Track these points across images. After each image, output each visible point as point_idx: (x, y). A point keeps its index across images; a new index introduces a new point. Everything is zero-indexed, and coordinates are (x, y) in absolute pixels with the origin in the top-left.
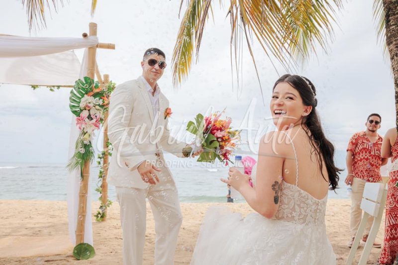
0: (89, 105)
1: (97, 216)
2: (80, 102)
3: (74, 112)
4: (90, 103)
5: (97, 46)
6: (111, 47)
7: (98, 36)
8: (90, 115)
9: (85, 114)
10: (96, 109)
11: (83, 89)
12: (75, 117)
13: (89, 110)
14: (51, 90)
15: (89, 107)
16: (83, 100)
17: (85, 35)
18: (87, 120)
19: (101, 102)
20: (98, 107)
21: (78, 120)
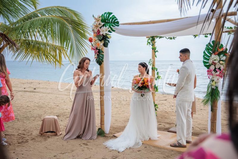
0: (215, 62)
2: (208, 60)
3: (206, 66)
4: (215, 60)
5: (222, 16)
8: (215, 68)
9: (212, 67)
10: (220, 64)
11: (211, 50)
13: (215, 65)
15: (215, 63)
16: (211, 57)
17: (212, 11)
18: (213, 72)
20: (221, 62)
21: (208, 71)
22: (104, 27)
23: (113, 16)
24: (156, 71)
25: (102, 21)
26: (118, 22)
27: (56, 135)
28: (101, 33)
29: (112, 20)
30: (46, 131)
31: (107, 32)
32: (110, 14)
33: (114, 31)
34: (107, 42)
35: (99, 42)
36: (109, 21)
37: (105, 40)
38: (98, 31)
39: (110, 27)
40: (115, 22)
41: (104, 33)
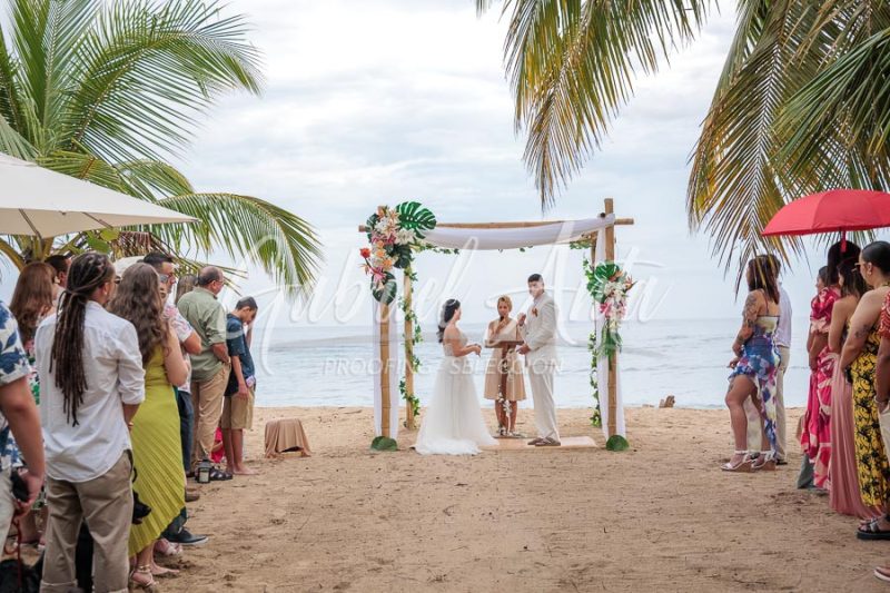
1: (594, 419)
4: (615, 289)
5: (615, 224)
6: (629, 222)
7: (615, 212)
8: (616, 303)
9: (610, 301)
11: (605, 274)
12: (598, 304)
13: (615, 298)
14: (522, 250)
17: (603, 215)
19: (624, 287)
22: (403, 229)
23: (425, 210)
24: (413, 323)
26: (434, 223)
27: (304, 455)
28: (397, 241)
29: (422, 218)
30: (288, 447)
31: (412, 240)
32: (417, 205)
33: (423, 238)
34: (405, 257)
35: (390, 258)
36: (415, 218)
37: (401, 254)
38: (391, 236)
39: (416, 231)
40: (428, 221)
41: (405, 242)
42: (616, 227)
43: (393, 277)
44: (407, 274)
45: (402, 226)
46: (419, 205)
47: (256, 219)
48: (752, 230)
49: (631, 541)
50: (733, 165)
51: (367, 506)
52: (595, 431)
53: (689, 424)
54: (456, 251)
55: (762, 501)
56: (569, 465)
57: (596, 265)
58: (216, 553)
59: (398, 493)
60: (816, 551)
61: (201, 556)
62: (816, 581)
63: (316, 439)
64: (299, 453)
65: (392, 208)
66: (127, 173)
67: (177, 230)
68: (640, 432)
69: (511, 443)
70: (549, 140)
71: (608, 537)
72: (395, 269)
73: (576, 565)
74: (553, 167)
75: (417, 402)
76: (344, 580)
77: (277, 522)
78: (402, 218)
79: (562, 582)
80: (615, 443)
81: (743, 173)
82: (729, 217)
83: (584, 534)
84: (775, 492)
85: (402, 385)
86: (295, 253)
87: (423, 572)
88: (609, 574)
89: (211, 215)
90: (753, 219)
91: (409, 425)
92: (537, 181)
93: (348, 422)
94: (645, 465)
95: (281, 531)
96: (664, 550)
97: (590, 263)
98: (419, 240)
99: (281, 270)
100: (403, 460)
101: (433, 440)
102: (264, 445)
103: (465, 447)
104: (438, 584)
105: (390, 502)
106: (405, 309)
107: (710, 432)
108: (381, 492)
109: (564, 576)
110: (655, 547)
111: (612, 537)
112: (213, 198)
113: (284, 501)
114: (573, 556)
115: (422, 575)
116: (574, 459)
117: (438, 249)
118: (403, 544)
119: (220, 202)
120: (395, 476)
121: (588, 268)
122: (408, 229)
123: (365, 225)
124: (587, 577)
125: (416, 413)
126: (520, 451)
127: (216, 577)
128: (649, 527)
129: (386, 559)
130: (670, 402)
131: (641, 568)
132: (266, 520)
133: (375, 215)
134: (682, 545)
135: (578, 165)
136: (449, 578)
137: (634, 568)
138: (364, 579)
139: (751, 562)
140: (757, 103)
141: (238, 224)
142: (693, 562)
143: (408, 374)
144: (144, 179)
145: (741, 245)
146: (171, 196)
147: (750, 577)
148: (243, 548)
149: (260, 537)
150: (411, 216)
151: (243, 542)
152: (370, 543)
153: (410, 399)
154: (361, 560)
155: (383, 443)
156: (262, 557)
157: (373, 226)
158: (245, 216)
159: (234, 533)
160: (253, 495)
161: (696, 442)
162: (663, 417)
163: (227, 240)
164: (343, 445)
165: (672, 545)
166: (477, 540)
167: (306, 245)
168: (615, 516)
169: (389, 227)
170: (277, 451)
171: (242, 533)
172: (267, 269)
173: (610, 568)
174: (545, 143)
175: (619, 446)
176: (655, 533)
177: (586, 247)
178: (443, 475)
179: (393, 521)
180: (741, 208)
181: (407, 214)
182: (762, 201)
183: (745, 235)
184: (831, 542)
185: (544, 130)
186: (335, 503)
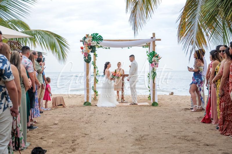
2: (152, 60)
3: (150, 62)
4: (155, 60)
5: (156, 40)
6: (160, 40)
7: (155, 37)
8: (155, 64)
9: (154, 63)
11: (152, 55)
12: (150, 64)
13: (155, 62)
16: (153, 58)
17: (152, 38)
18: (155, 65)
19: (158, 59)
21: (152, 65)
22: (93, 41)
23: (100, 36)
25: (92, 38)
26: (102, 39)
27: (64, 107)
28: (91, 45)
29: (99, 38)
30: (59, 105)
31: (96, 44)
32: (97, 34)
33: (99, 44)
35: (89, 50)
36: (97, 38)
37: (93, 48)
38: (90, 43)
39: (97, 42)
40: (101, 39)
41: (94, 45)
42: (156, 41)
43: (90, 55)
44: (94, 55)
45: (93, 40)
46: (98, 34)
47: (49, 38)
48: (194, 43)
49: (156, 129)
50: (189, 23)
51: (82, 120)
52: (149, 101)
53: (177, 99)
54: (109, 48)
55: (195, 119)
56: (141, 110)
57: (150, 52)
58: (38, 132)
59: (91, 117)
60: (208, 132)
61: (34, 133)
62: (207, 139)
63: (67, 103)
64: (62, 106)
65: (90, 35)
66: (10, 23)
67: (25, 40)
68: (162, 102)
69: (124, 104)
70: (136, 15)
71: (150, 128)
72: (91, 53)
73: (141, 135)
74: (137, 24)
75: (97, 92)
76: (75, 139)
77: (56, 124)
78: (93, 38)
79: (137, 140)
80: (154, 104)
81: (192, 26)
82: (188, 39)
83: (144, 127)
84: (199, 117)
85: (93, 87)
86: (61, 48)
87: (97, 137)
88: (150, 137)
89: (36, 36)
90: (195, 39)
91: (95, 99)
92: (133, 28)
93: (77, 98)
94: (162, 110)
95: (57, 127)
96: (166, 131)
97: (148, 52)
98: (98, 44)
99: (57, 53)
100: (93, 108)
101: (102, 103)
102: (52, 104)
103: (111, 105)
104: (101, 140)
105: (88, 119)
106: (94, 65)
107: (183, 102)
108: (86, 116)
109: (138, 138)
110: (163, 131)
111: (151, 128)
112: (36, 31)
113: (58, 119)
114: (140, 133)
115: (97, 138)
116: (142, 108)
117: (104, 48)
118: (92, 130)
119: (38, 32)
120: (90, 112)
121: (148, 54)
122: (95, 41)
123: (82, 40)
124: (144, 138)
125: (97, 95)
126: (127, 106)
127: (38, 138)
128: (162, 126)
129: (87, 134)
130: (172, 94)
131: (159, 136)
132: (52, 124)
133: (85, 37)
134: (171, 130)
135: (145, 22)
136: (105, 138)
137: (157, 136)
138: (81, 139)
139: (190, 134)
140: (197, 5)
141: (44, 39)
142: (174, 135)
143: (95, 84)
144: (15, 25)
145: (191, 47)
146: (23, 30)
147: (189, 138)
148: (46, 131)
149: (51, 128)
150: (96, 37)
151: (46, 129)
152: (82, 130)
153: (95, 91)
154: (79, 134)
155: (87, 104)
156: (51, 133)
157: (84, 40)
158: (46, 37)
159: (43, 127)
160: (49, 117)
161: (178, 104)
162: (169, 97)
163: (41, 44)
164: (75, 104)
165: (168, 130)
166: (113, 129)
167: (64, 45)
168: (153, 123)
169: (89, 41)
170: (56, 106)
171: (45, 127)
172: (53, 52)
173: (150, 136)
174: (135, 16)
175: (156, 105)
176: (164, 127)
177: (147, 47)
178: (104, 112)
179: (89, 124)
180: (191, 36)
181: (94, 37)
182: (197, 34)
183: (192, 44)
184: (212, 130)
185: (135, 12)
186: (73, 119)
